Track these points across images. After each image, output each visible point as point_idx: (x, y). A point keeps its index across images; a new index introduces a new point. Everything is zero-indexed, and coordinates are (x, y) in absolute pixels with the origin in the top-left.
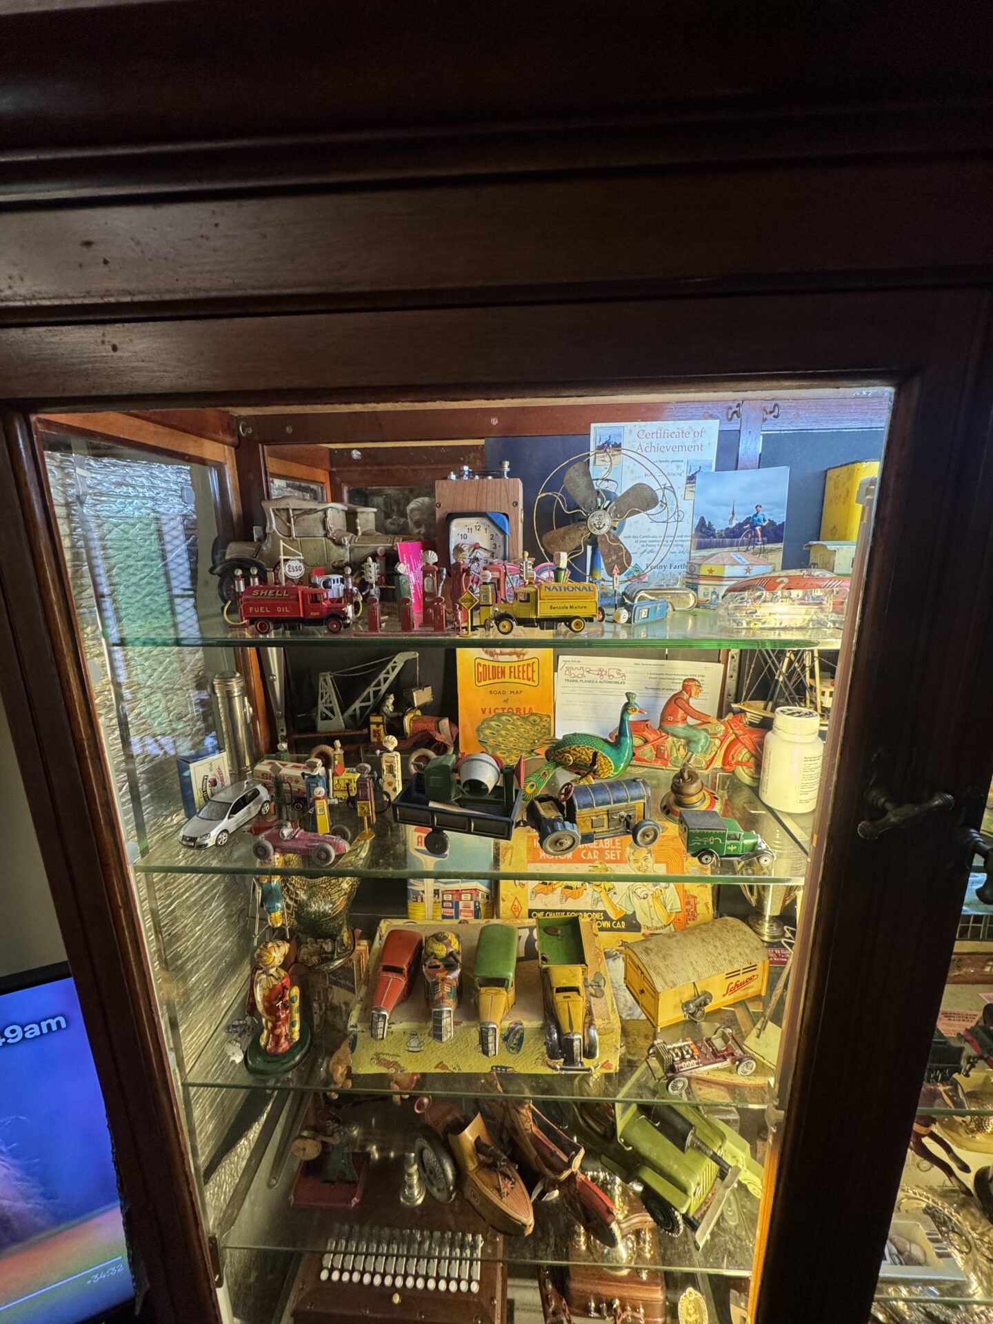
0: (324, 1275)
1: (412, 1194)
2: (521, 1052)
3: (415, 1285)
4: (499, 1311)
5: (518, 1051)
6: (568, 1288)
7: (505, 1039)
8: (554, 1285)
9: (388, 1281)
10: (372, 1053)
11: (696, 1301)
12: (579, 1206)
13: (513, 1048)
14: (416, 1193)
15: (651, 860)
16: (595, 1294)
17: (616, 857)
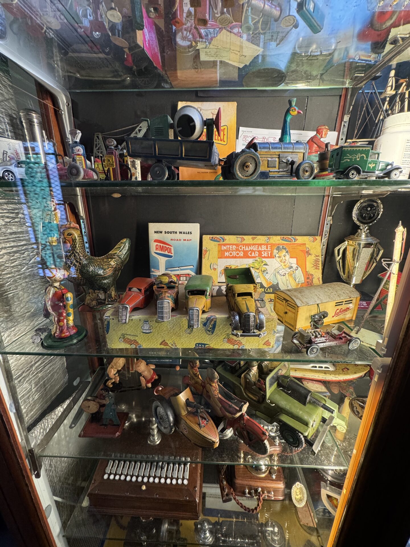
0: (106, 477)
1: (154, 439)
2: (214, 334)
3: (154, 481)
4: (199, 494)
5: (213, 333)
6: (235, 483)
7: (205, 324)
8: (227, 482)
9: (140, 479)
10: (120, 333)
11: (301, 488)
12: (245, 433)
13: (209, 331)
14: (156, 439)
15: (288, 257)
16: (248, 486)
17: (268, 255)
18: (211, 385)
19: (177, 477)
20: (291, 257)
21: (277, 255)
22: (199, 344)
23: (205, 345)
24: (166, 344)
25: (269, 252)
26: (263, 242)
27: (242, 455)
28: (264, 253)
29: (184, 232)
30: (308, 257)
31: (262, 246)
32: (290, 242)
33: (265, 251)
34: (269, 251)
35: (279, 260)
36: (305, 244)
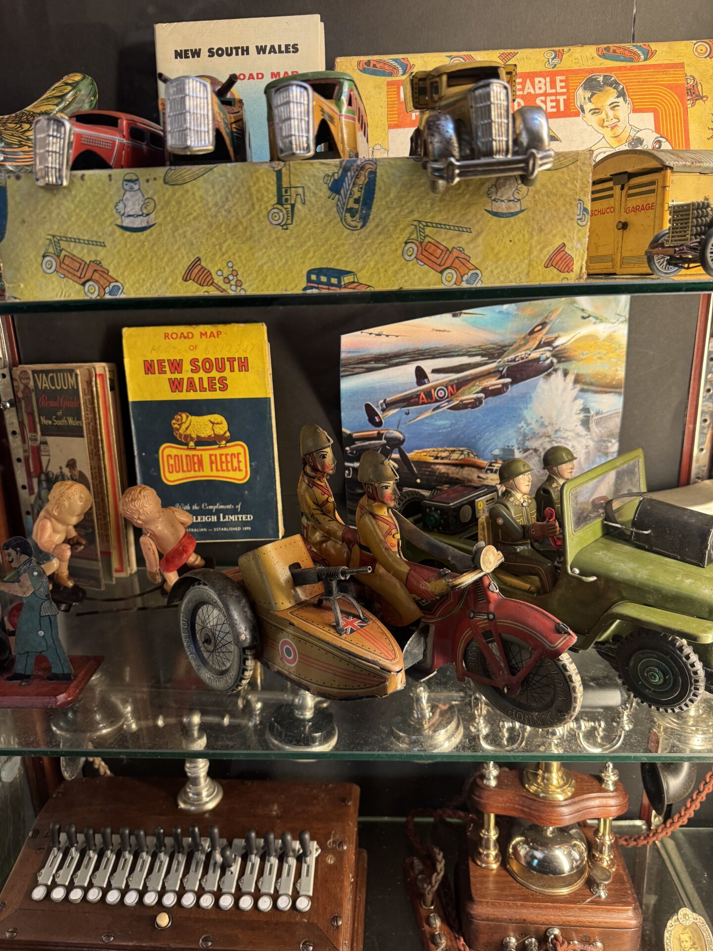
0: (38, 893)
1: (199, 794)
2: (371, 224)
3: (197, 903)
4: (348, 936)
5: (365, 219)
6: (470, 917)
8: (445, 920)
9: (150, 899)
13: (350, 210)
14: (204, 793)
15: (624, 108)
16: (517, 922)
17: (558, 106)
18: (374, 516)
19: (276, 891)
20: (635, 111)
21: (588, 106)
22: (319, 272)
23: (340, 274)
24: (205, 278)
25: (561, 99)
26: (540, 68)
27: (493, 835)
28: (545, 102)
29: (272, 47)
30: (693, 105)
31: (537, 80)
32: (632, 60)
33: (545, 94)
34: (562, 94)
35: (594, 119)
36: (681, 66)
